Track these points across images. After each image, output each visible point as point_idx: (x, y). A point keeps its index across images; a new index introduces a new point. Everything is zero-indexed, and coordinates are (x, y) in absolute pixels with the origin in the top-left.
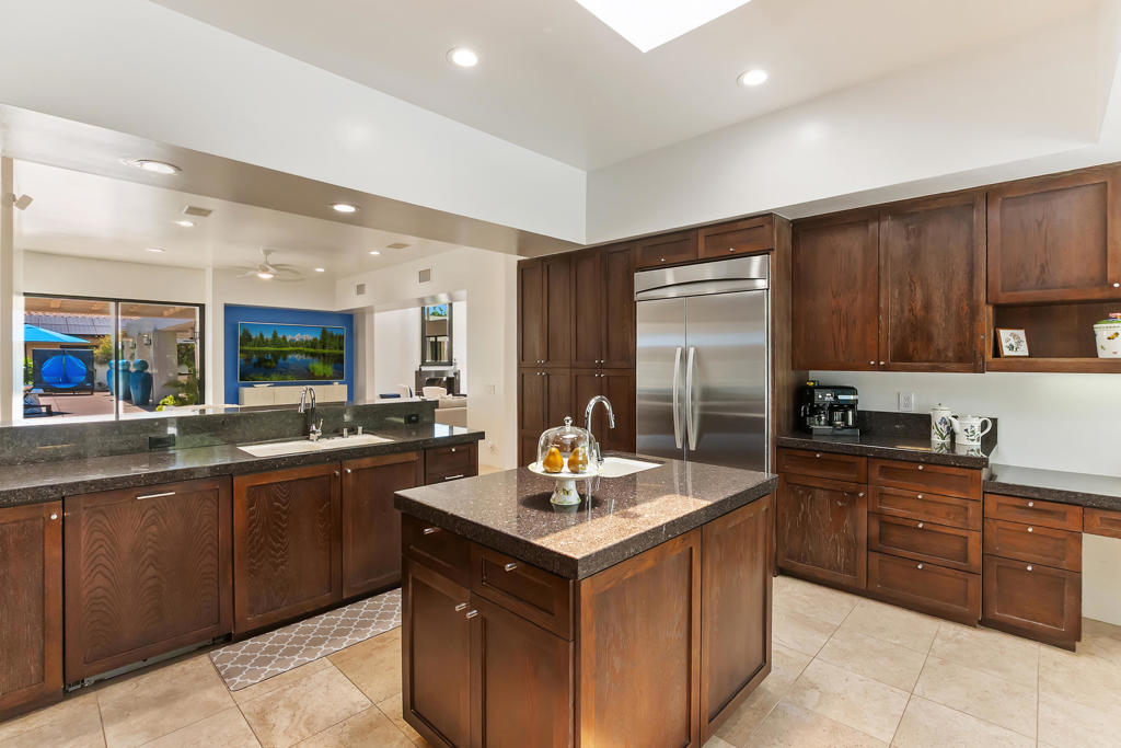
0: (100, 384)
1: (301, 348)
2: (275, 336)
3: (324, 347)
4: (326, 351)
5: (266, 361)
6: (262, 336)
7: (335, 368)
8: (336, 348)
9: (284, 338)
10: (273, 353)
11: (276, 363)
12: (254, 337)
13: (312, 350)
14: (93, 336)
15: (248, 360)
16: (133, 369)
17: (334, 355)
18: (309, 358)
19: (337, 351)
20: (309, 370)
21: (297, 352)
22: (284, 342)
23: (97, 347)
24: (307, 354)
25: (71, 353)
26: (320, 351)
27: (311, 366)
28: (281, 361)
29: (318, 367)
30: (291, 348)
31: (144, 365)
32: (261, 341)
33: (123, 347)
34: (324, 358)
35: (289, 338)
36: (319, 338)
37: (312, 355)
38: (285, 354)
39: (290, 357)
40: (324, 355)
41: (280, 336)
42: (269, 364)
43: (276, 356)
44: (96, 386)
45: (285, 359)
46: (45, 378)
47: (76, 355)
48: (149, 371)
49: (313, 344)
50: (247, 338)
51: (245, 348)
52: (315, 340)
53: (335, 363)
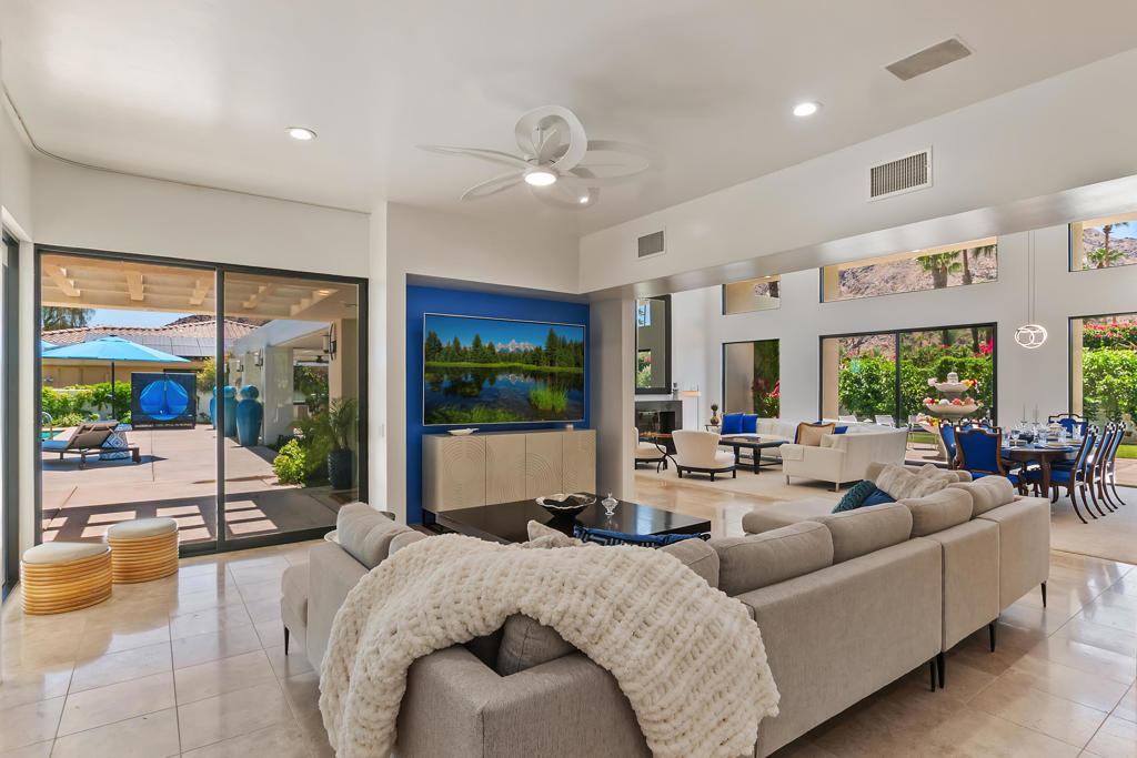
0: (202, 415)
1: (517, 364)
2: (477, 343)
3: (552, 363)
4: (556, 369)
5: (465, 384)
6: (456, 343)
7: (570, 397)
8: (570, 365)
9: (491, 347)
10: (475, 372)
11: (480, 388)
12: (444, 345)
13: (534, 367)
14: (197, 358)
15: (436, 383)
16: (239, 398)
17: (569, 376)
18: (529, 380)
19: (574, 370)
20: (529, 400)
21: (511, 370)
22: (491, 355)
23: (201, 371)
24: (526, 373)
25: (172, 377)
26: (546, 368)
27: (532, 394)
28: (486, 384)
29: (545, 396)
30: (502, 364)
31: (253, 392)
32: (457, 353)
33: (228, 370)
34: (553, 380)
35: (498, 347)
36: (544, 348)
37: (535, 375)
38: (493, 373)
39: (500, 378)
40: (552, 375)
41: (485, 344)
42: (468, 390)
43: (480, 376)
44: (199, 418)
45: (493, 381)
46: (144, 408)
47: (177, 379)
48: (259, 400)
49: (535, 357)
50: (435, 347)
51: (433, 363)
52: (538, 350)
53: (569, 388)
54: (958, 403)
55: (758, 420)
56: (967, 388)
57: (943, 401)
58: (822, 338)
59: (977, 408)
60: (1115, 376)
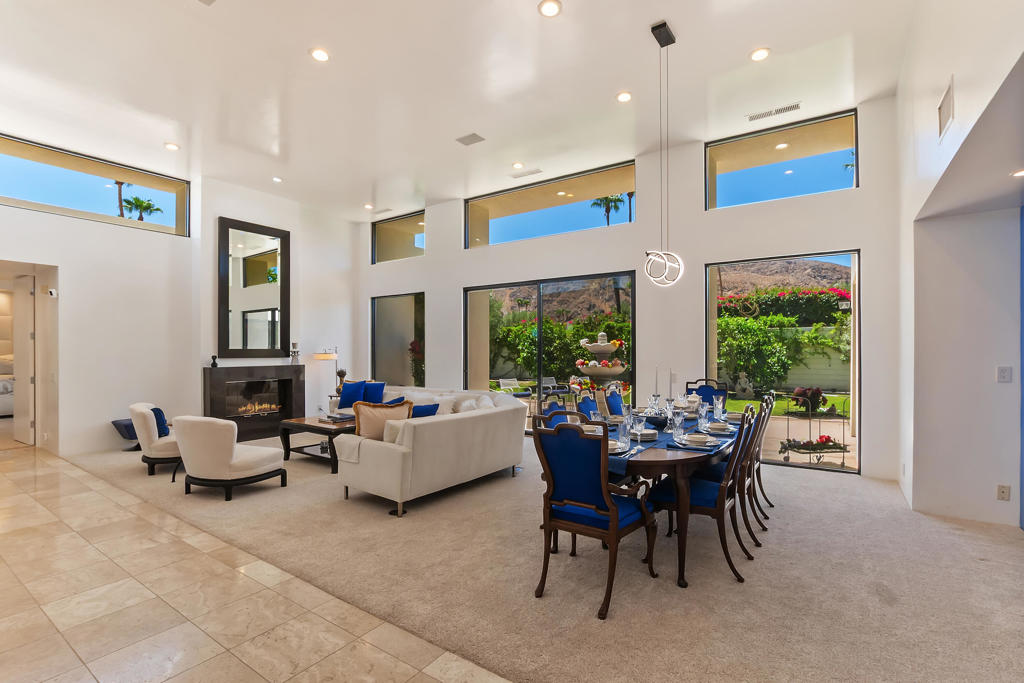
54: (607, 365)
55: (385, 387)
56: (614, 349)
57: (593, 363)
58: (466, 290)
59: (623, 370)
60: (734, 339)
